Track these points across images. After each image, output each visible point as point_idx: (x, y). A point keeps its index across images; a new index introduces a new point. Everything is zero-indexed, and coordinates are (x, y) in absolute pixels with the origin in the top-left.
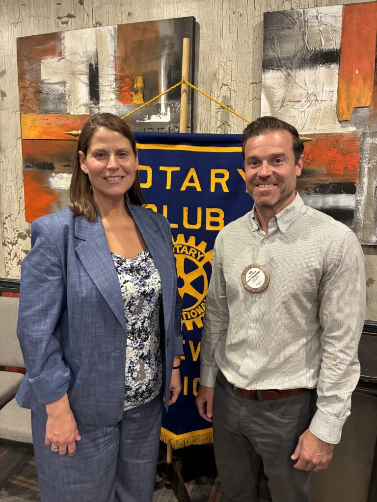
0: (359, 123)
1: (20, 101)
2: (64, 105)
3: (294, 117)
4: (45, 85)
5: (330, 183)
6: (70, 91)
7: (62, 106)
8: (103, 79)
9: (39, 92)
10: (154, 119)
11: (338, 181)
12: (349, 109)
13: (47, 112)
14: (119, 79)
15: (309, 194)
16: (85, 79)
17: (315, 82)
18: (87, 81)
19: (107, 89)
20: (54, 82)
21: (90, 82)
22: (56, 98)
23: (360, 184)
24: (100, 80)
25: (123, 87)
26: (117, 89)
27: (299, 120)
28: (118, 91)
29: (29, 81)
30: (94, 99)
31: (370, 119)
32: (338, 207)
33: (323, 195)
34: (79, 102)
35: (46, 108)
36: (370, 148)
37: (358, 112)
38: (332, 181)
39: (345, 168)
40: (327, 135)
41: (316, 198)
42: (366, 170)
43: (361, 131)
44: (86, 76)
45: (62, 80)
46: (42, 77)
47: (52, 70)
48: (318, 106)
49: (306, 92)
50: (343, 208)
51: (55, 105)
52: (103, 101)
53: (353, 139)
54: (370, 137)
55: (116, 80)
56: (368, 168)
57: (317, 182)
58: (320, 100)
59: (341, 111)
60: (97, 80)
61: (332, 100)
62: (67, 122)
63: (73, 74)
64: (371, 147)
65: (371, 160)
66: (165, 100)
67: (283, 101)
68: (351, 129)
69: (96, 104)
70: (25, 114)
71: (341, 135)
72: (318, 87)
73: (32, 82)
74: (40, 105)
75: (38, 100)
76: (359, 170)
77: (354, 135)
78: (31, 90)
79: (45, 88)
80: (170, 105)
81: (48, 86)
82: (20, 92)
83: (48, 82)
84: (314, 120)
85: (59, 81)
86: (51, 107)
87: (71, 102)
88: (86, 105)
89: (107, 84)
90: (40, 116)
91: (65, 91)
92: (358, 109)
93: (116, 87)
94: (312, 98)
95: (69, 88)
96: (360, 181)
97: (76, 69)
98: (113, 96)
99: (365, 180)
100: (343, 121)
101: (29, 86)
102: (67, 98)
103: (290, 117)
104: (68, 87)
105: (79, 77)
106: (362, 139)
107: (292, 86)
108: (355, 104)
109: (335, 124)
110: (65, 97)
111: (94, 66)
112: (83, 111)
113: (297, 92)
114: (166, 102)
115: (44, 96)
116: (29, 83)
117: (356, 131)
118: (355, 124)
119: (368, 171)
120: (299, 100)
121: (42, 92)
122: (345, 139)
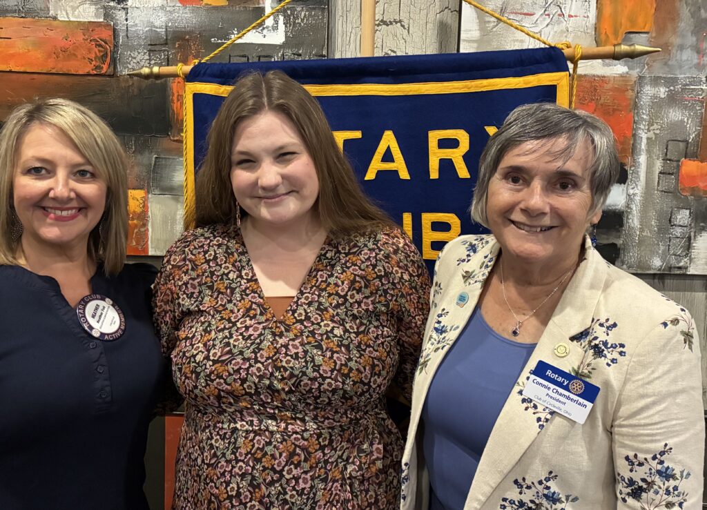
3: (523, 41)
10: (252, 37)
12: (616, 33)
23: (634, 166)
36: (651, 104)
37: (631, 40)
40: (579, 76)
42: (644, 141)
43: (635, 73)
48: (563, 26)
53: (622, 87)
54: (651, 85)
56: (648, 139)
58: (566, 15)
59: (602, 38)
61: (588, 17)
62: (51, 35)
64: (652, 102)
65: (652, 125)
67: (503, 11)
68: (620, 69)
71: (603, 79)
76: (632, 142)
77: (623, 81)
80: (284, 12)
92: (632, 35)
94: (553, 10)
96: (634, 161)
99: (642, 159)
106: (638, 88)
108: (626, 26)
112: (89, 15)
114: (275, 5)
117: (627, 73)
118: (626, 62)
119: (648, 143)
120: (531, 11)
122: (607, 86)
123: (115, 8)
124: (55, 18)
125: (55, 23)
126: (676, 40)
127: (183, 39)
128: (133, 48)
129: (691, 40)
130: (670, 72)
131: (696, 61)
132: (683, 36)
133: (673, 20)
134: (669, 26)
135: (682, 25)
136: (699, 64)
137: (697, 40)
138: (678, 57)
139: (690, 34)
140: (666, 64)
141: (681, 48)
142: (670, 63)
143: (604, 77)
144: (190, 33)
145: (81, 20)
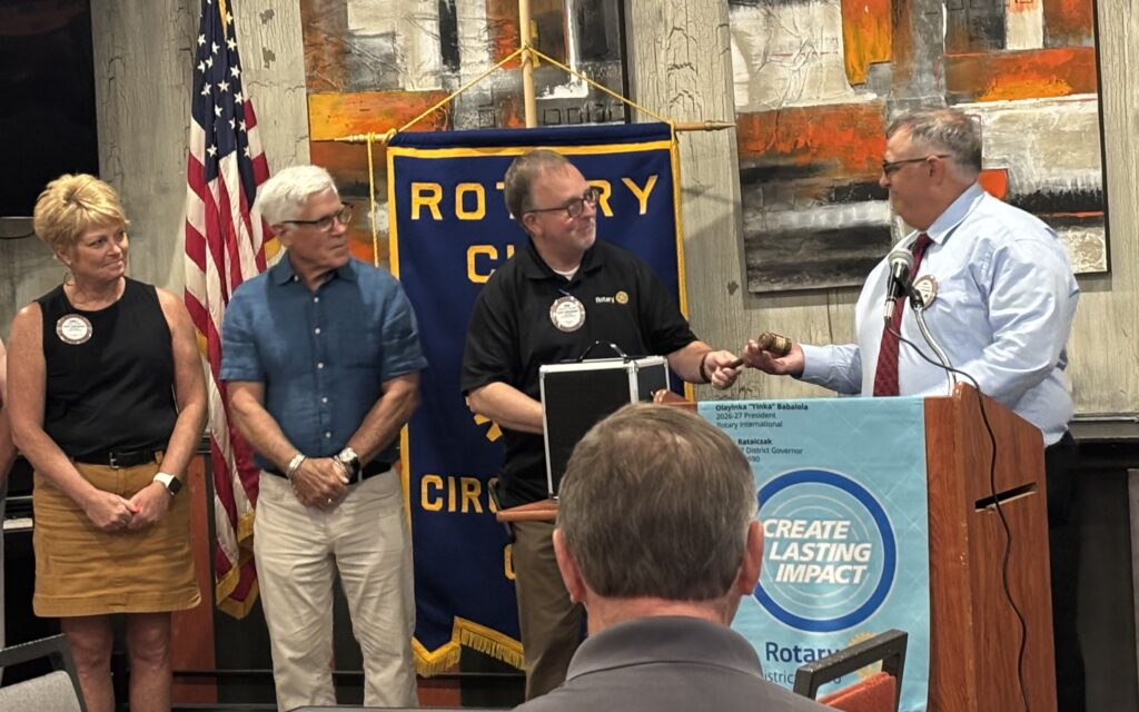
0: (880, 87)
1: (306, 71)
2: (393, 74)
3: (785, 79)
4: (355, 40)
5: (850, 185)
6: (406, 50)
7: (390, 77)
8: (465, 28)
9: (344, 52)
10: (561, 93)
11: (862, 181)
12: (861, 65)
13: (361, 88)
14: (497, 26)
15: (821, 204)
16: (432, 27)
17: (809, 25)
18: (436, 31)
19: (474, 43)
20: (373, 33)
21: (441, 32)
22: (377, 62)
24: (460, 29)
25: (502, 39)
26: (492, 42)
27: (792, 84)
28: (493, 45)
29: (324, 32)
30: (450, 62)
31: (894, 81)
32: (866, 223)
33: (842, 206)
34: (422, 68)
35: (360, 80)
37: (875, 70)
38: (852, 180)
39: (869, 159)
40: (837, 106)
41: (832, 211)
43: (884, 99)
44: (434, 22)
45: (389, 30)
46: (349, 24)
47: (369, 13)
48: (818, 62)
49: (798, 40)
50: (874, 225)
51: (375, 76)
52: (466, 65)
53: (874, 112)
54: (899, 107)
55: (489, 27)
57: (831, 184)
58: (819, 52)
59: (851, 70)
60: (455, 29)
61: (837, 53)
62: (400, 104)
63: (410, 18)
66: (576, 59)
67: (766, 54)
68: (870, 96)
69: (453, 71)
70: (317, 93)
71: (857, 107)
72: (814, 32)
73: (331, 35)
74: (346, 76)
75: (344, 67)
77: (874, 107)
78: (328, 48)
79: (357, 45)
80: (586, 68)
81: (363, 40)
82: (305, 54)
83: (363, 33)
84: (814, 83)
85: (384, 32)
86: (368, 78)
87: (406, 69)
88: (435, 73)
89: (472, 35)
90: (347, 97)
91: (394, 49)
92: (876, 66)
93: (489, 40)
94: (807, 49)
95: (402, 44)
97: (415, 11)
98: (485, 56)
100: (857, 85)
101: (324, 42)
102: (398, 61)
103: (779, 79)
104: (400, 41)
105: (421, 23)
106: (887, 112)
107: (777, 32)
108: (869, 58)
109: (845, 89)
110: (395, 59)
111: (448, 5)
112: (430, 85)
113: (785, 40)
114: (579, 63)
115: (356, 58)
116: (325, 36)
117: (877, 99)
118: (875, 89)
120: (789, 52)
121: (350, 52)
122: (861, 113)
123: (450, 77)
124: (403, 89)
125: (404, 94)
126: (915, 66)
127: (506, 99)
128: (465, 111)
129: (928, 64)
130: (914, 95)
131: (934, 83)
132: (921, 62)
133: (910, 48)
134: (907, 53)
135: (918, 52)
136: (938, 85)
137: (934, 64)
138: (919, 81)
139: (926, 59)
140: (909, 88)
141: (920, 72)
142: (913, 87)
143: (857, 104)
144: (511, 93)
145: (424, 89)
